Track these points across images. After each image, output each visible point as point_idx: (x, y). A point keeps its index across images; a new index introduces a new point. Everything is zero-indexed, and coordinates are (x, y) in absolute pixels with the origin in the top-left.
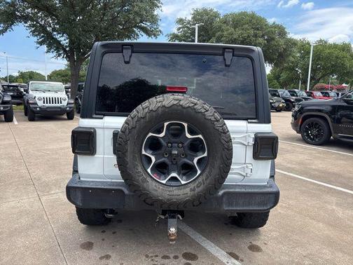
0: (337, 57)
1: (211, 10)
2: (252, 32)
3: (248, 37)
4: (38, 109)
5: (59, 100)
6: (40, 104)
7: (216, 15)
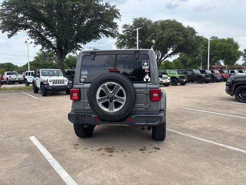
0: (225, 48)
1: (146, 19)
2: (176, 32)
3: (173, 36)
4: (50, 88)
5: (63, 81)
6: (51, 84)
7: (149, 22)
